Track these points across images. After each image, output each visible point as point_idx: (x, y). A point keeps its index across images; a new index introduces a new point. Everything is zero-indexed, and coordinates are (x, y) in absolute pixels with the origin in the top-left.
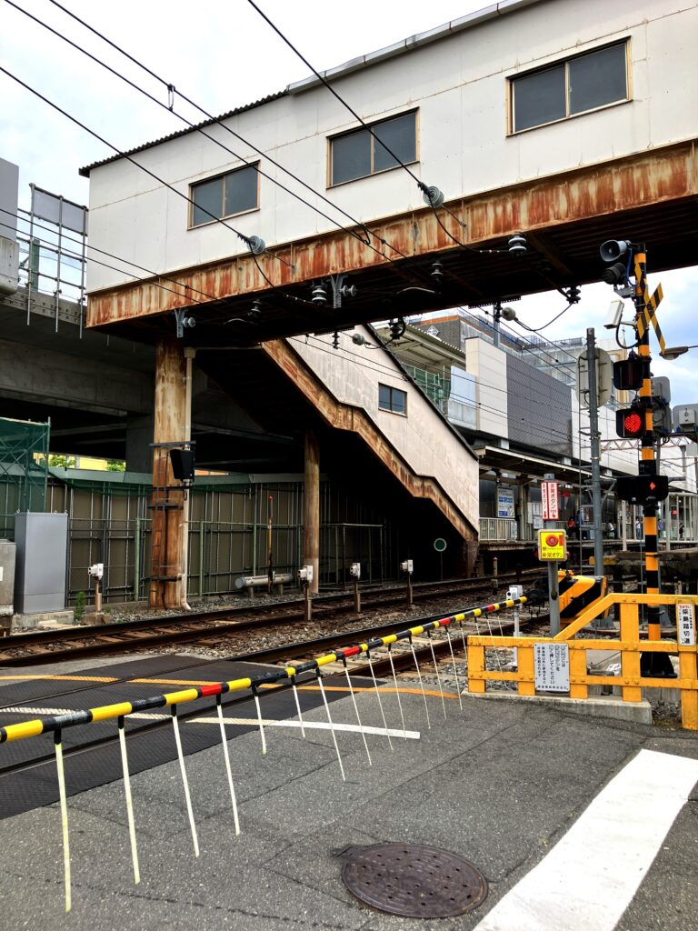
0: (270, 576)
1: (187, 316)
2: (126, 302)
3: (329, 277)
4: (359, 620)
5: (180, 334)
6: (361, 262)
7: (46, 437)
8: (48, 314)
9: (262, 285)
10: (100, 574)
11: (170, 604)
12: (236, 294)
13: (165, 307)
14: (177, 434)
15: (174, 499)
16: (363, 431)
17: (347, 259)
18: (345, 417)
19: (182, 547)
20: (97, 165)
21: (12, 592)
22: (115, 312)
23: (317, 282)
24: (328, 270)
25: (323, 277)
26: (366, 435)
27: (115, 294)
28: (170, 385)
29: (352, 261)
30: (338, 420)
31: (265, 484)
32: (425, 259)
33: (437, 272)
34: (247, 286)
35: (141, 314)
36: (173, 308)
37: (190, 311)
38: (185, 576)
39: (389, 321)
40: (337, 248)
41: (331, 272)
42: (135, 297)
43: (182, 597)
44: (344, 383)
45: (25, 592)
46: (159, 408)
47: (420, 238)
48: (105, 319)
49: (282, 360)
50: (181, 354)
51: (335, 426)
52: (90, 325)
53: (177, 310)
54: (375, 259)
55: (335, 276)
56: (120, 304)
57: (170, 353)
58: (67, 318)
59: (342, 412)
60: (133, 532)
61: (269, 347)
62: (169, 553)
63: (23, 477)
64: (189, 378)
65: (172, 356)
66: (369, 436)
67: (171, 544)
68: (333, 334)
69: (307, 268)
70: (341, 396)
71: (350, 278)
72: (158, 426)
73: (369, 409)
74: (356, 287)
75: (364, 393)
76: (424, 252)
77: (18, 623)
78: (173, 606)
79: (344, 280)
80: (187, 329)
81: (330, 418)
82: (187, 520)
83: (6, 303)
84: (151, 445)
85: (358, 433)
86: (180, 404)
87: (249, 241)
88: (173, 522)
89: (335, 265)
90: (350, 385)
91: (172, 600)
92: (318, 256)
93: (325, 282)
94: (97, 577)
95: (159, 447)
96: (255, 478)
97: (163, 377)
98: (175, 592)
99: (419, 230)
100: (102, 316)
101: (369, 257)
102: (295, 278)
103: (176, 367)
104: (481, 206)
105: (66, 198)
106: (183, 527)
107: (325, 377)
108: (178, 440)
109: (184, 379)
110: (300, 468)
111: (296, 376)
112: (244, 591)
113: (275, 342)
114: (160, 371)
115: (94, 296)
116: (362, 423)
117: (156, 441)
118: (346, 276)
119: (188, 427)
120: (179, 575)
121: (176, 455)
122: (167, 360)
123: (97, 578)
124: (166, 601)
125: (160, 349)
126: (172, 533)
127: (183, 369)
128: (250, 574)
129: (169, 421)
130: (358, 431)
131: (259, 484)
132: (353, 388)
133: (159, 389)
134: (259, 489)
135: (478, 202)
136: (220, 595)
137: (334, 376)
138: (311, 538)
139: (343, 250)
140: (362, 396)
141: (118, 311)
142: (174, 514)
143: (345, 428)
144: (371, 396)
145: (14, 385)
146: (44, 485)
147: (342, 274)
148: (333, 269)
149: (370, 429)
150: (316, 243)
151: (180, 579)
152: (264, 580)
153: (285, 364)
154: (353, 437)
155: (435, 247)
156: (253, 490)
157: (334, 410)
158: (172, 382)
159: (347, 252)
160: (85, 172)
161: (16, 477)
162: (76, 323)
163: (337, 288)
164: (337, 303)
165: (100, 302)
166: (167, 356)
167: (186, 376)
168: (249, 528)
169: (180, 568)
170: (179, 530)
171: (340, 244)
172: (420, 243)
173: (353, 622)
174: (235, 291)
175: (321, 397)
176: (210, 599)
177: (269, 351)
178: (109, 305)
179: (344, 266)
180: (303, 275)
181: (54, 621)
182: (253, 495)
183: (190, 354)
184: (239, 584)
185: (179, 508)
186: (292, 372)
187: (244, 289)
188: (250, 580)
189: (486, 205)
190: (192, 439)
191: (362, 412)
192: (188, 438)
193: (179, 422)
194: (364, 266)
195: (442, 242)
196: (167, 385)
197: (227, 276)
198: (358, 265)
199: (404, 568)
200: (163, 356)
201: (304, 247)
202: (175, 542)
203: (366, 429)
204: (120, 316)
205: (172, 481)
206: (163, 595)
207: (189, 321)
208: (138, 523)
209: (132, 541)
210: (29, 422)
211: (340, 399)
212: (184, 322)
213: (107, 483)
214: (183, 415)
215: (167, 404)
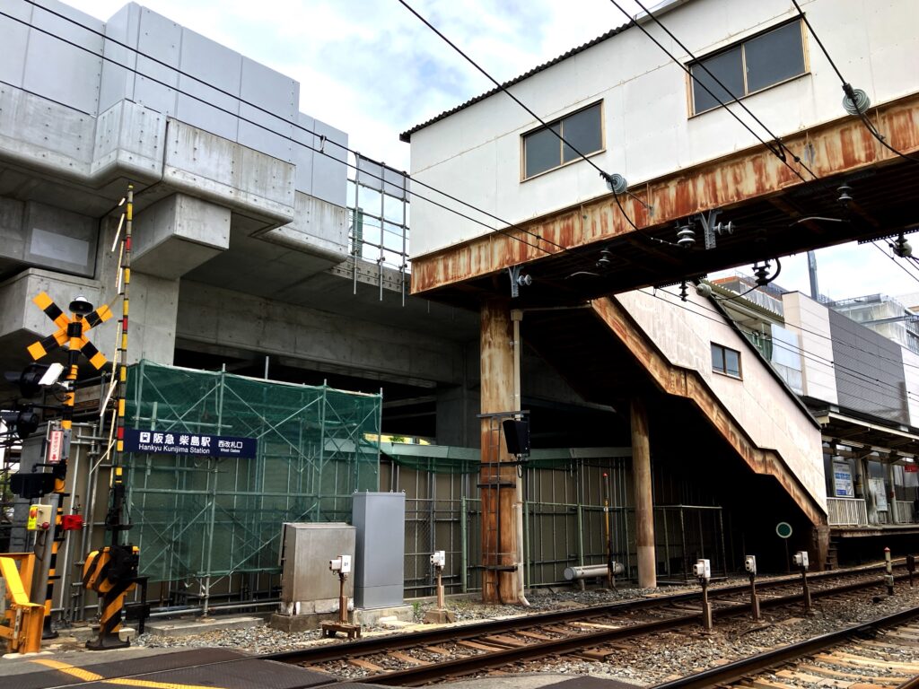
0: (610, 566)
1: (523, 273)
2: (453, 264)
3: (699, 215)
4: (762, 629)
5: (515, 293)
6: (738, 194)
7: (378, 410)
8: (372, 282)
9: (611, 231)
10: (442, 563)
11: (506, 598)
12: (581, 244)
13: (496, 266)
14: (506, 403)
15: (505, 476)
16: (698, 396)
17: (720, 194)
18: (678, 382)
19: (516, 530)
20: (418, 128)
21: (353, 584)
22: (441, 277)
23: (683, 222)
24: (695, 206)
25: (690, 216)
26: (701, 401)
27: (442, 257)
28: (497, 350)
29: (727, 196)
30: (673, 386)
31: (585, 459)
32: (828, 184)
33: (844, 197)
34: (593, 235)
35: (470, 276)
36: (506, 266)
37: (526, 268)
38: (521, 565)
39: (753, 265)
40: (706, 182)
41: (700, 209)
42: (463, 259)
43: (520, 590)
44: (675, 343)
45: (365, 585)
46: (485, 376)
47: (818, 159)
48: (430, 284)
49: (611, 319)
50: (508, 316)
51: (668, 391)
52: (414, 291)
53: (512, 268)
54: (758, 190)
55: (706, 213)
56: (446, 268)
57: (496, 316)
58: (390, 286)
59: (674, 376)
60: (459, 514)
61: (599, 305)
62: (502, 538)
63: (353, 454)
64: (517, 342)
65: (499, 319)
66: (704, 403)
67: (504, 529)
68: (680, 285)
69: (668, 208)
70: (673, 358)
71: (724, 214)
72: (485, 395)
73: (703, 371)
74: (733, 223)
75: (696, 354)
76: (825, 175)
77: (359, 620)
78: (509, 601)
79: (718, 216)
80: (522, 288)
81: (663, 383)
82: (521, 500)
83: (335, 273)
84: (479, 416)
85: (692, 400)
86: (508, 371)
87: (610, 180)
88: (505, 503)
89: (704, 201)
90: (681, 345)
91: (508, 594)
92: (682, 194)
93: (692, 221)
94: (440, 567)
95: (488, 417)
96: (576, 453)
97: (490, 342)
98: (511, 584)
99: (815, 149)
100: (427, 281)
101: (749, 188)
102: (653, 220)
103: (503, 331)
104: (903, 112)
105: (387, 165)
106: (516, 508)
107: (655, 336)
108: (508, 410)
109: (511, 343)
110: (627, 441)
111: (625, 337)
112: (573, 584)
113: (603, 300)
114: (486, 336)
115: (417, 261)
116: (696, 388)
117: (483, 412)
118: (721, 212)
119: (518, 395)
120: (514, 564)
121: (510, 427)
122: (493, 325)
123: (438, 568)
124: (502, 595)
125: (486, 313)
126: (505, 515)
127: (510, 333)
128: (576, 562)
129: (498, 389)
130: (692, 396)
131: (580, 459)
132: (684, 348)
133: (485, 355)
134: (580, 465)
135: (898, 109)
136: (548, 587)
137: (664, 335)
138: (644, 522)
139: (714, 184)
140: (695, 357)
141: (443, 276)
142: (506, 493)
143: (679, 394)
144: (703, 358)
145: (334, 357)
146: (376, 463)
147: (715, 210)
148: (702, 205)
149: (705, 395)
150: (678, 179)
151: (517, 568)
152: (601, 569)
153: (614, 323)
154: (688, 403)
155: (840, 168)
156: (574, 466)
157: (666, 373)
158: (499, 348)
159: (719, 184)
160: (406, 137)
161: (347, 454)
162: (399, 290)
163: (709, 226)
164: (710, 243)
165: (424, 267)
166: (493, 319)
167: (513, 341)
168: (571, 510)
169: (514, 556)
170: (512, 511)
171: (709, 177)
172: (818, 165)
173: (757, 631)
174: (578, 242)
175: (652, 360)
176: (540, 591)
177: (598, 310)
178: (435, 269)
179: (716, 201)
180: (663, 215)
181: (395, 618)
182: (574, 471)
183: (517, 316)
184: (568, 576)
185: (512, 486)
186: (621, 332)
187: (589, 238)
188: (581, 571)
189: (910, 111)
190: (523, 407)
191: (695, 375)
192: (518, 408)
193: (507, 389)
194: (744, 198)
195: (849, 160)
196: (494, 350)
197: (568, 226)
198: (736, 199)
199: (799, 561)
200: (489, 320)
201: (663, 185)
202: (509, 525)
203: (701, 395)
204: (447, 280)
205: (504, 455)
206: (498, 587)
207: (526, 279)
208: (464, 504)
209: (458, 523)
210: (360, 393)
211: (673, 361)
212: (519, 280)
213: (432, 458)
214: (511, 382)
215: (495, 372)
